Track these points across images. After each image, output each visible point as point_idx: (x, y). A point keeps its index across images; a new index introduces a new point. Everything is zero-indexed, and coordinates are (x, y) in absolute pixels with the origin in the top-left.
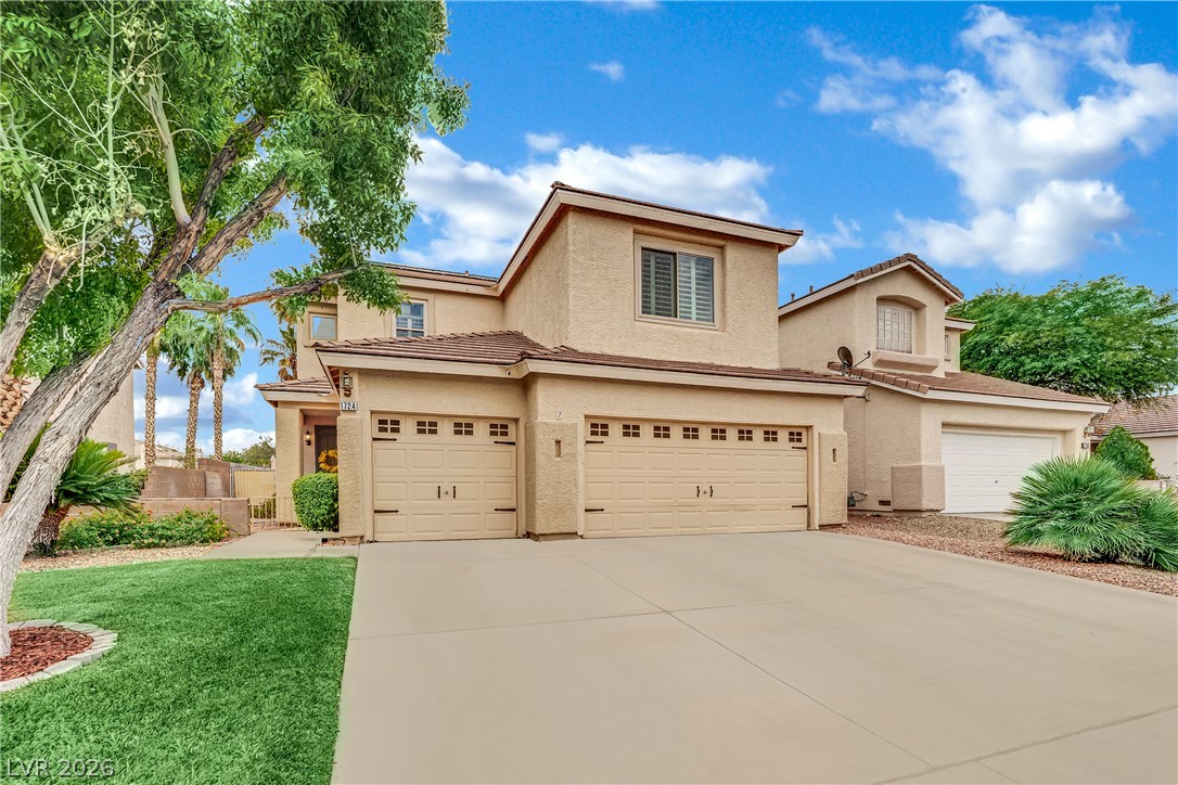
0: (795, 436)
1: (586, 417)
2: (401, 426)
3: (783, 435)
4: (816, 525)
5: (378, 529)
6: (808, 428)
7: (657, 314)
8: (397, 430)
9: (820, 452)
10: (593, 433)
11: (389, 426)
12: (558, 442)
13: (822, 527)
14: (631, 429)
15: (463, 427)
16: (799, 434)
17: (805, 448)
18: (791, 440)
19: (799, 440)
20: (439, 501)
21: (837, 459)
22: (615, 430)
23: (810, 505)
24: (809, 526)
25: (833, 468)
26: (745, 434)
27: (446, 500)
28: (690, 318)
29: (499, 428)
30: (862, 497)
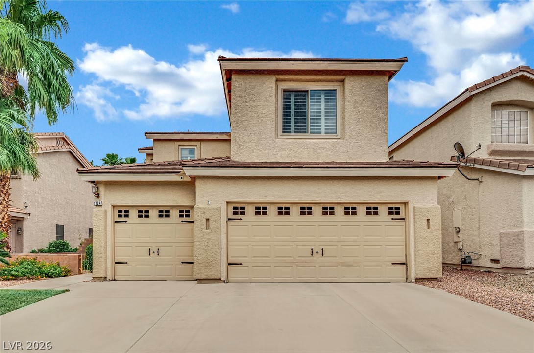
0: (394, 210)
1: (228, 203)
2: (130, 214)
3: (383, 210)
4: (412, 277)
5: (117, 273)
6: (405, 203)
7: (295, 133)
8: (127, 216)
9: (415, 222)
10: (235, 213)
11: (123, 214)
12: (208, 220)
13: (418, 280)
14: (261, 210)
15: (164, 213)
16: (398, 209)
17: (404, 219)
18: (391, 213)
19: (398, 213)
20: (149, 258)
21: (431, 226)
22: (250, 210)
23: (408, 263)
24: (407, 279)
25: (427, 234)
26: (350, 210)
27: (154, 256)
28: (320, 133)
29: (185, 213)
30: (477, 257)
